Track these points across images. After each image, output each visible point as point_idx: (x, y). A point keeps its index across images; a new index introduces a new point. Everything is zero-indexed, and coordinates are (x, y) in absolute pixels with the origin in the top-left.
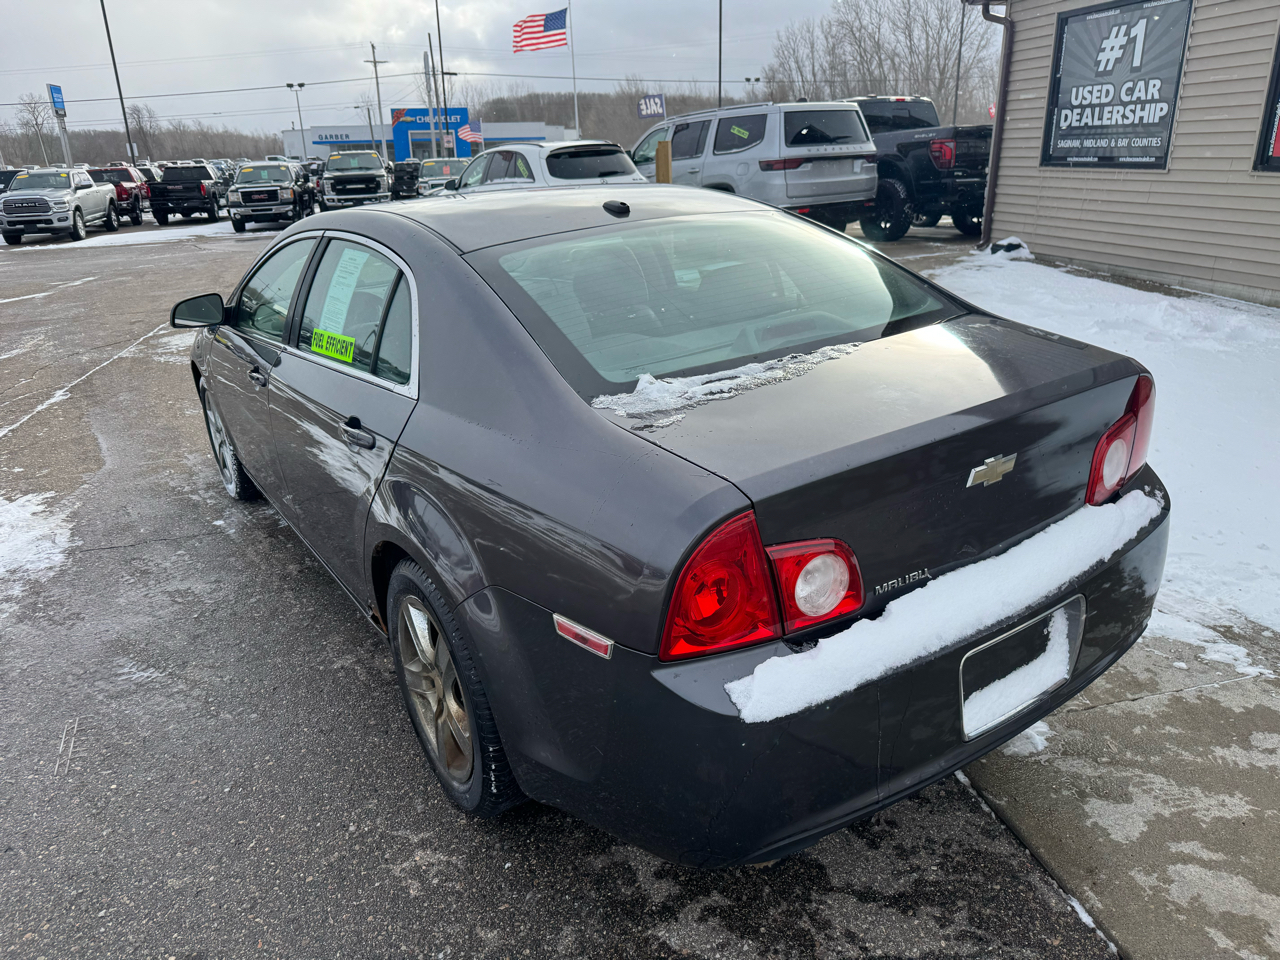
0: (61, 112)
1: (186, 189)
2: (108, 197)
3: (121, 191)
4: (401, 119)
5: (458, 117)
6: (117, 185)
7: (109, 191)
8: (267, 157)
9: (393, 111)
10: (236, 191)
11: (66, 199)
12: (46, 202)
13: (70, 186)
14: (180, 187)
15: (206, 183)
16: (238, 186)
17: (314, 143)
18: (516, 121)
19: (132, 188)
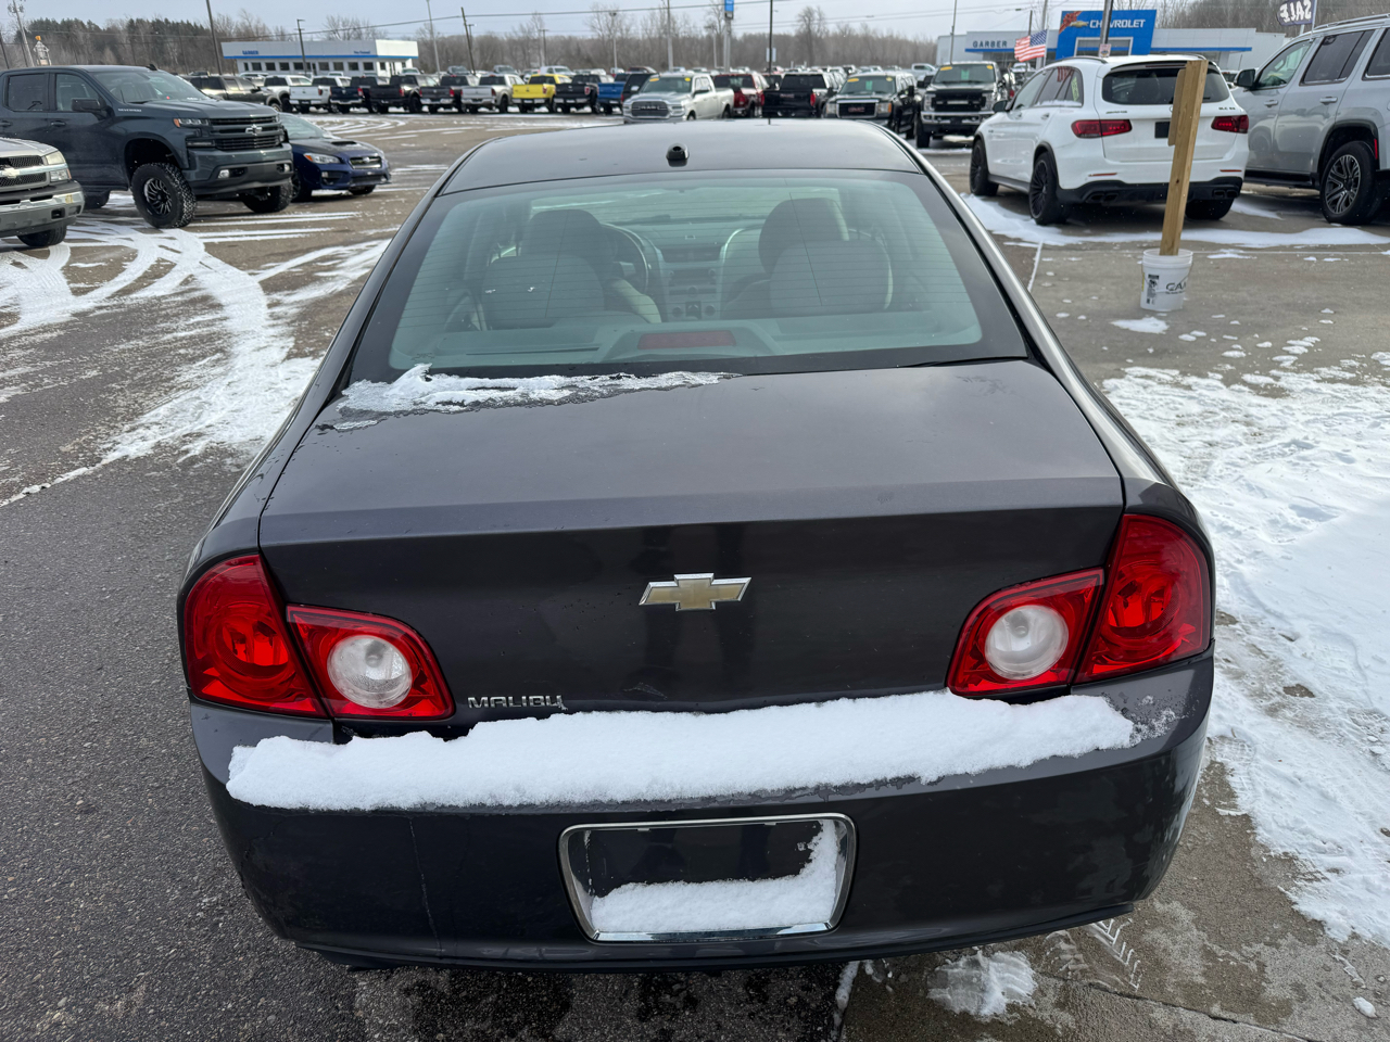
0: (730, 15)
1: (797, 98)
2: (724, 103)
3: (738, 96)
4: (1072, 24)
5: (1142, 21)
6: (737, 91)
7: (728, 97)
8: (913, 66)
9: (1064, 13)
10: (835, 102)
11: (682, 104)
12: (665, 105)
13: (690, 90)
14: (792, 96)
15: (817, 91)
16: (838, 96)
17: (967, 50)
18: (1225, 27)
19: (751, 95)
